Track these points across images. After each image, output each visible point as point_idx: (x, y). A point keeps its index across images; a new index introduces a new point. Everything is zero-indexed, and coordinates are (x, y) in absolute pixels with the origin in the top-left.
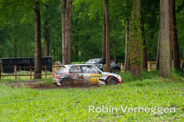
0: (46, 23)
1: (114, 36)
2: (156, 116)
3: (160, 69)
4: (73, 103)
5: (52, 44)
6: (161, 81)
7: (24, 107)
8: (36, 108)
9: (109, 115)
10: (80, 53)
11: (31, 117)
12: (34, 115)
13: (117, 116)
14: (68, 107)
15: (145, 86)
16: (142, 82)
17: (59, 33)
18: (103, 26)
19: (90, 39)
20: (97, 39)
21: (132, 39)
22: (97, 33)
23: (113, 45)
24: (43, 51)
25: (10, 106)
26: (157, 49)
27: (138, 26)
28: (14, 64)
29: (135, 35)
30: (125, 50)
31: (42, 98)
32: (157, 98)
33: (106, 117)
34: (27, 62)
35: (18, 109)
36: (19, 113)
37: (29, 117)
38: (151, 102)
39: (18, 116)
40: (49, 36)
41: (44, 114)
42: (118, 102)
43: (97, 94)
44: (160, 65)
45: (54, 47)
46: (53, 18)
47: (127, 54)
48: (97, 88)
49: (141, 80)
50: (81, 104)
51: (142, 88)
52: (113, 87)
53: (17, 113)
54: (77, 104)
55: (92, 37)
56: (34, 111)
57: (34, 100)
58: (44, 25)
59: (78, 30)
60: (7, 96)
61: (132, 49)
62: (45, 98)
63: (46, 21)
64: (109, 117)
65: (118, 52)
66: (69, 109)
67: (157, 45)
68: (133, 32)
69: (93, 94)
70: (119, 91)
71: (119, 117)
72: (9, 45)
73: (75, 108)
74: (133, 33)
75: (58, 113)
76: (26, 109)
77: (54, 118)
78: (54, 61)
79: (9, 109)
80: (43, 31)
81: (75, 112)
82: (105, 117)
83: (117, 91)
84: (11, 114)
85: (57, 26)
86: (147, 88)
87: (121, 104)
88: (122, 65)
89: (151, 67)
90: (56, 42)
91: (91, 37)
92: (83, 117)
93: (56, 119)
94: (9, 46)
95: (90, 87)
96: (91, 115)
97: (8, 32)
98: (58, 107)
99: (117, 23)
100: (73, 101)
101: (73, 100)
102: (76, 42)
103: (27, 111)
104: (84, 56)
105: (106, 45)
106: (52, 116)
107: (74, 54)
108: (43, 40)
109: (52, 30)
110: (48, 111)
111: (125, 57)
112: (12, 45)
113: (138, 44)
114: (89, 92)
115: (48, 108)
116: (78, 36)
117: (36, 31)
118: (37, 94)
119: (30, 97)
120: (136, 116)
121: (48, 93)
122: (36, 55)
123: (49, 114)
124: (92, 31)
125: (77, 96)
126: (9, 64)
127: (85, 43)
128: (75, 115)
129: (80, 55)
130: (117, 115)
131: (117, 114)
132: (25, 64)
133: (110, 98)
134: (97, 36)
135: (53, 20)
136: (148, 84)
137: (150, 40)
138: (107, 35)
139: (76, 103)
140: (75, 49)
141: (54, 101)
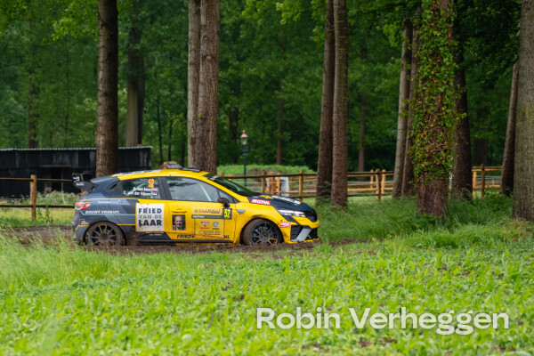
0: (135, 35)
1: (360, 80)
2: (503, 349)
3: (517, 191)
4: (223, 299)
5: (154, 106)
6: (518, 231)
7: (63, 312)
8: (101, 315)
9: (345, 341)
10: (244, 136)
11: (87, 345)
12: (97, 336)
13: (371, 347)
14: (206, 314)
15: (463, 247)
16: (454, 236)
17: (178, 67)
18: (327, 47)
19: (279, 89)
20: (302, 90)
21: (424, 90)
22: (302, 70)
23: (356, 109)
24: (124, 126)
25: (16, 306)
26: (506, 123)
27: (444, 46)
28: (28, 170)
29: (434, 75)
30: (396, 128)
31: (122, 283)
32: (507, 287)
33: (336, 348)
34: (71, 163)
35: (45, 318)
36: (45, 329)
37: (79, 344)
38: (486, 300)
39: (43, 338)
40: (145, 77)
41: (129, 334)
42: (375, 301)
43: (303, 272)
44: (517, 177)
45: (158, 115)
46: (159, 18)
47: (404, 141)
48: (303, 251)
49: (449, 227)
50: (250, 303)
51: (454, 254)
52: (357, 251)
53: (42, 329)
54: (238, 303)
55: (287, 84)
56: (95, 323)
57: (96, 288)
58: (126, 42)
59: (241, 60)
60: (6, 275)
61: (423, 122)
62: (131, 283)
63: (133, 29)
64: (344, 347)
65: (373, 133)
66: (211, 319)
67: (506, 111)
68: (427, 67)
69: (289, 271)
70: (376, 263)
71: (378, 350)
72: (13, 108)
73: (230, 317)
74: (425, 70)
75: (176, 332)
76: (70, 315)
77: (162, 348)
78: (159, 160)
79: (14, 315)
80: (123, 60)
81: (230, 331)
82: (330, 347)
83: (371, 262)
84: (20, 332)
85: (170, 46)
86: (471, 253)
87: (382, 306)
88: (384, 176)
89: (484, 185)
90: (167, 96)
91: (283, 81)
92: (259, 347)
93: (168, 351)
94: (14, 111)
95: (279, 249)
96: (283, 342)
97: (9, 61)
98: (173, 313)
99: (370, 36)
100: (225, 294)
101: (222, 292)
102: (231, 97)
103: (72, 322)
104: (257, 146)
105: (335, 110)
106: (155, 341)
107: (225, 140)
108: (125, 90)
109: (154, 58)
110: (144, 325)
111: (395, 150)
112: (21, 107)
113: (443, 105)
114: (277, 265)
115: (141, 317)
116: (239, 80)
117: (101, 59)
118: (105, 267)
119: (80, 276)
120: (437, 345)
121: (140, 267)
122: (100, 140)
123: (145, 336)
124: (287, 63)
125: (238, 277)
126: (12, 169)
127: (261, 104)
128: (232, 339)
129: (244, 143)
130: (369, 343)
131: (372, 340)
132: (63, 168)
133: (348, 285)
134: (302, 79)
135: (157, 24)
136: (476, 240)
137: (483, 94)
138: (340, 78)
139: (234, 299)
140: (227, 121)
141: (161, 293)
